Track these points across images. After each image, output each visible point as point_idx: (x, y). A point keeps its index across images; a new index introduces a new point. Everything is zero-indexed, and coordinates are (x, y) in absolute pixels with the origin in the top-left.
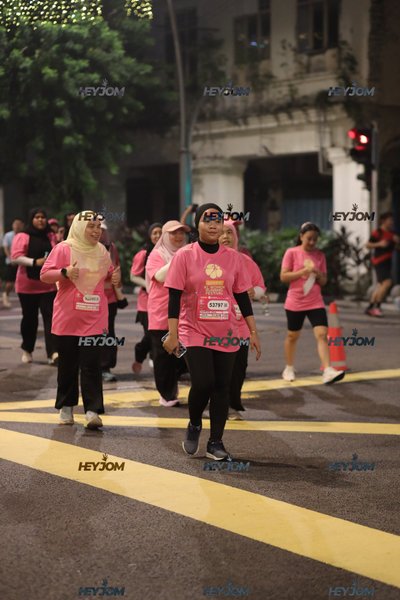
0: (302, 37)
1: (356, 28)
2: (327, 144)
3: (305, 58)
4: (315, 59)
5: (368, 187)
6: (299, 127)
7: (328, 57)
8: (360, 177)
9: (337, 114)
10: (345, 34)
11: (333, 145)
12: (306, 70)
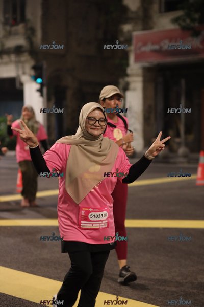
0: (7, 16)
1: (34, 13)
2: (20, 72)
3: (8, 28)
4: (14, 28)
5: (42, 95)
6: (6, 64)
7: (20, 28)
8: (38, 90)
9: (25, 57)
10: (29, 15)
11: (24, 73)
12: (9, 34)
